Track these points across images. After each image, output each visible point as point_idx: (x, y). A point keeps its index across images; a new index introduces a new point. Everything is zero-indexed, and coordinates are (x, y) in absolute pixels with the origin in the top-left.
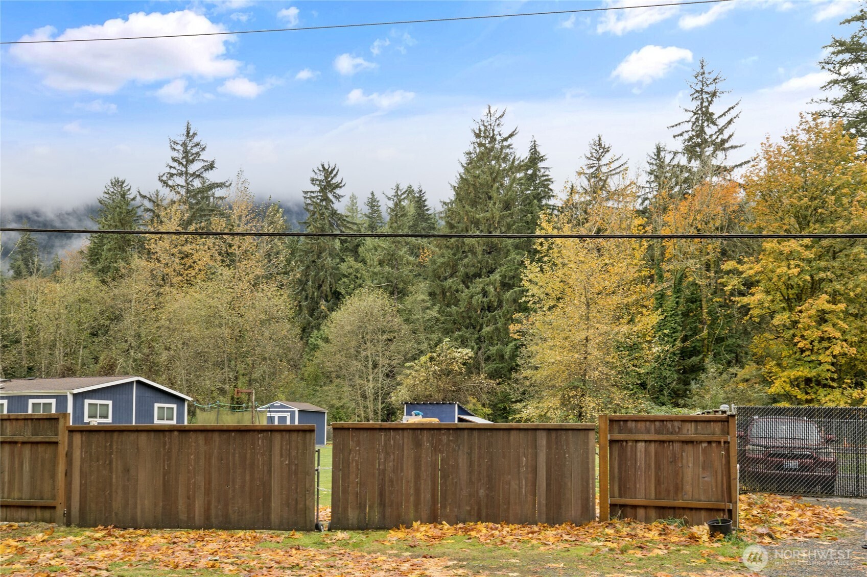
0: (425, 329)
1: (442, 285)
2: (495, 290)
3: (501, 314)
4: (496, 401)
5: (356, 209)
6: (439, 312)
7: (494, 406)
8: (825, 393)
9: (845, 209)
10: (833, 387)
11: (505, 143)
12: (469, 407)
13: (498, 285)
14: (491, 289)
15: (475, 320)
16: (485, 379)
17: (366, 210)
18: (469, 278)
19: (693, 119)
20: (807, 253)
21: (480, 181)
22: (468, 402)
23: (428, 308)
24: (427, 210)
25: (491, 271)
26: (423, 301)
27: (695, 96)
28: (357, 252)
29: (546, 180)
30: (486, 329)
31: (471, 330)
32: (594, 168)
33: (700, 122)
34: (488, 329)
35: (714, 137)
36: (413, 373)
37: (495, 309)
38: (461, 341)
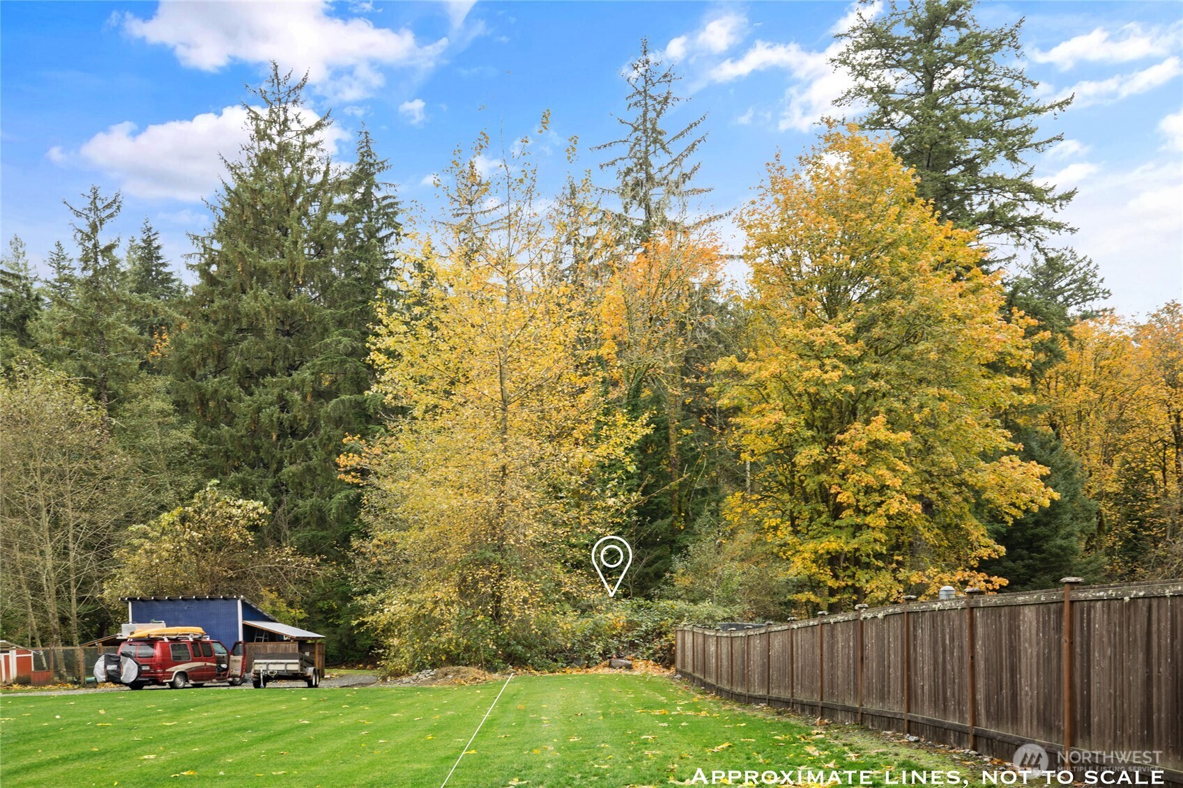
0: (169, 465)
1: (199, 388)
2: (304, 398)
3: (316, 442)
4: (313, 596)
5: (25, 265)
6: (195, 435)
7: (309, 605)
8: (867, 577)
9: (904, 279)
10: (879, 569)
11: (310, 139)
12: (265, 607)
13: (308, 389)
14: (297, 396)
15: (268, 452)
16: (294, 555)
17: (50, 274)
18: (251, 377)
19: (632, 140)
20: (849, 347)
21: (265, 200)
22: (261, 598)
23: (173, 427)
24: (164, 265)
25: (293, 367)
26: (162, 412)
27: (633, 101)
28: (23, 330)
29: (391, 205)
30: (289, 470)
31: (260, 471)
32: (465, 217)
33: (643, 144)
34: (293, 468)
35: (666, 171)
36: (147, 546)
37: (305, 434)
38: (242, 490)
